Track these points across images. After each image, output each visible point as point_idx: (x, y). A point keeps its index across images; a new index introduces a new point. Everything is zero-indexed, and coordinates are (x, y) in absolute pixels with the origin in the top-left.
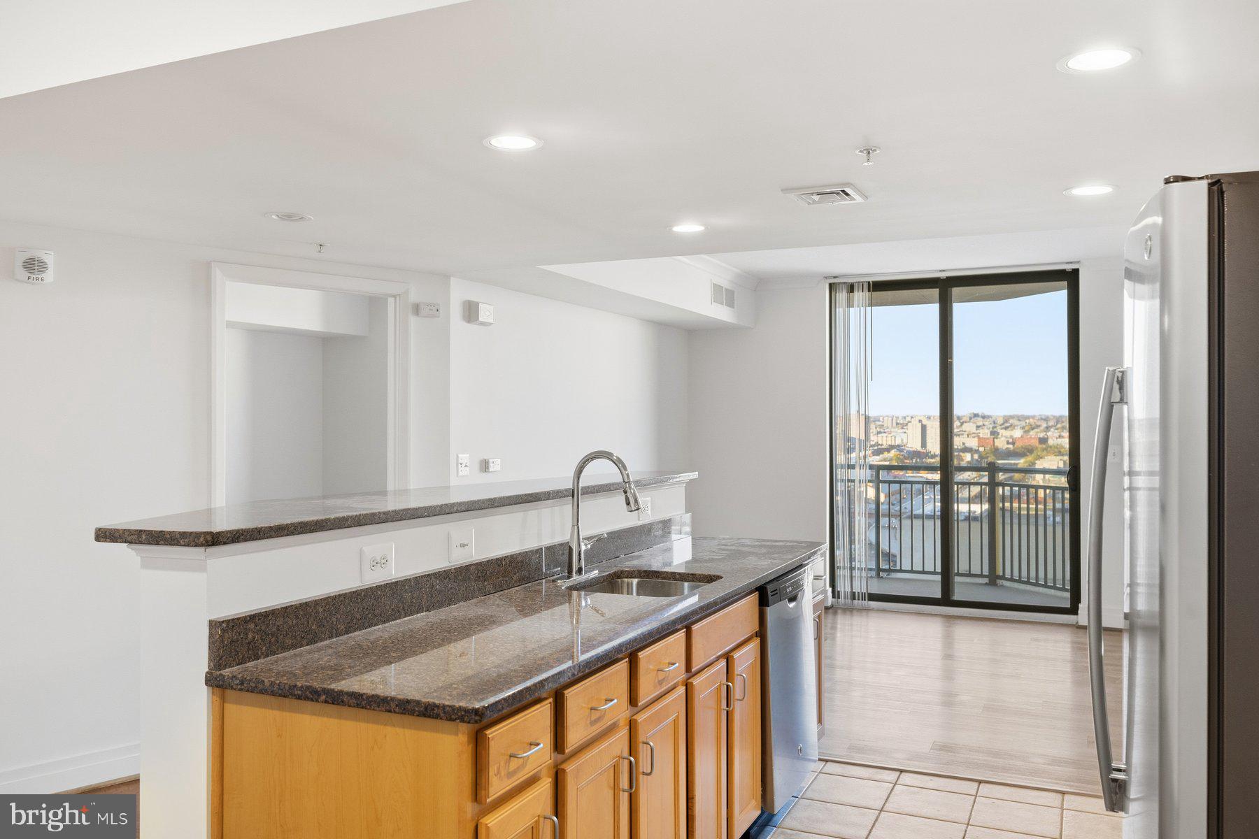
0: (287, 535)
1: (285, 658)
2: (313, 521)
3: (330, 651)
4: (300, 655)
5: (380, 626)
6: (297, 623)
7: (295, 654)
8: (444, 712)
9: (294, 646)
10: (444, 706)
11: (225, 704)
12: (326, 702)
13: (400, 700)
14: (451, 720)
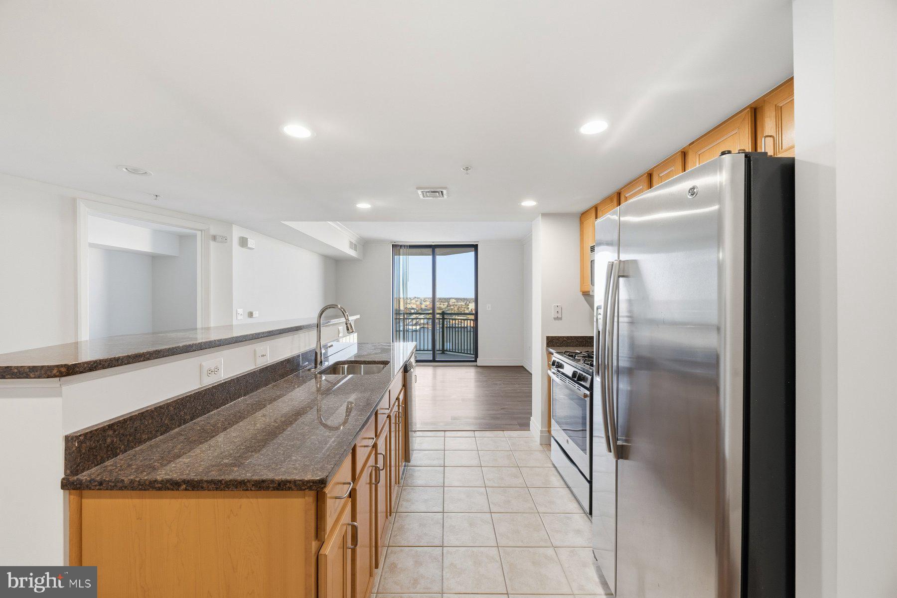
0: (144, 361)
1: (142, 451)
2: (166, 349)
3: (182, 438)
4: (157, 446)
5: (215, 411)
6: (152, 423)
7: (151, 446)
8: (296, 486)
9: (150, 439)
10: (295, 481)
11: (83, 500)
12: (186, 489)
13: (256, 481)
14: (301, 490)
